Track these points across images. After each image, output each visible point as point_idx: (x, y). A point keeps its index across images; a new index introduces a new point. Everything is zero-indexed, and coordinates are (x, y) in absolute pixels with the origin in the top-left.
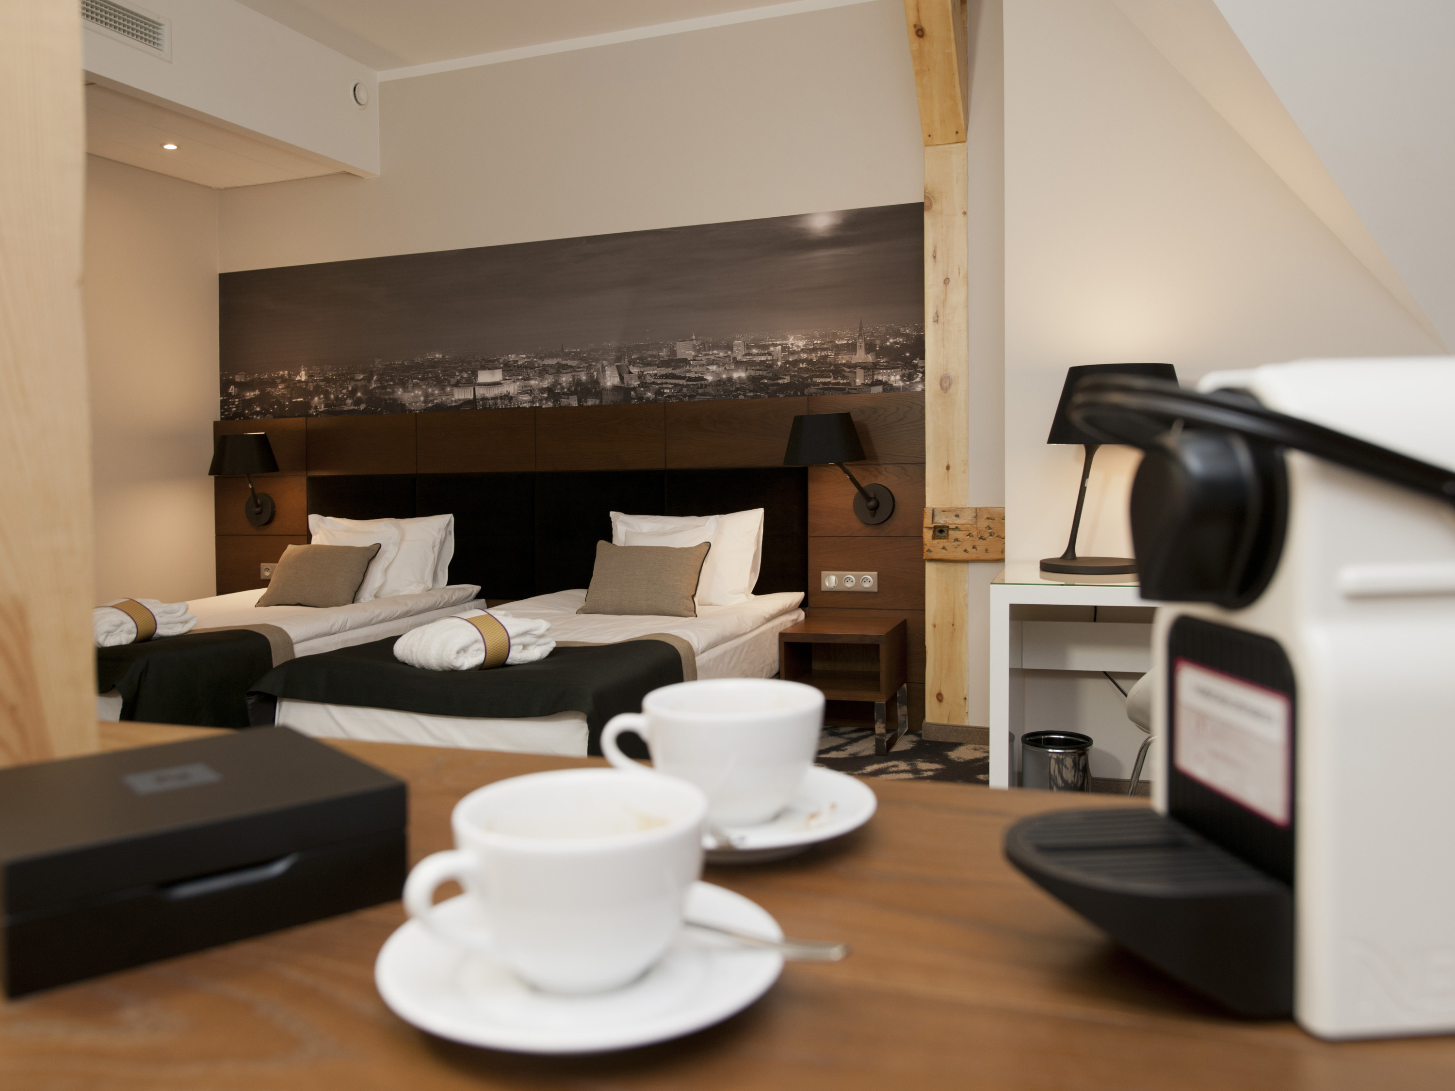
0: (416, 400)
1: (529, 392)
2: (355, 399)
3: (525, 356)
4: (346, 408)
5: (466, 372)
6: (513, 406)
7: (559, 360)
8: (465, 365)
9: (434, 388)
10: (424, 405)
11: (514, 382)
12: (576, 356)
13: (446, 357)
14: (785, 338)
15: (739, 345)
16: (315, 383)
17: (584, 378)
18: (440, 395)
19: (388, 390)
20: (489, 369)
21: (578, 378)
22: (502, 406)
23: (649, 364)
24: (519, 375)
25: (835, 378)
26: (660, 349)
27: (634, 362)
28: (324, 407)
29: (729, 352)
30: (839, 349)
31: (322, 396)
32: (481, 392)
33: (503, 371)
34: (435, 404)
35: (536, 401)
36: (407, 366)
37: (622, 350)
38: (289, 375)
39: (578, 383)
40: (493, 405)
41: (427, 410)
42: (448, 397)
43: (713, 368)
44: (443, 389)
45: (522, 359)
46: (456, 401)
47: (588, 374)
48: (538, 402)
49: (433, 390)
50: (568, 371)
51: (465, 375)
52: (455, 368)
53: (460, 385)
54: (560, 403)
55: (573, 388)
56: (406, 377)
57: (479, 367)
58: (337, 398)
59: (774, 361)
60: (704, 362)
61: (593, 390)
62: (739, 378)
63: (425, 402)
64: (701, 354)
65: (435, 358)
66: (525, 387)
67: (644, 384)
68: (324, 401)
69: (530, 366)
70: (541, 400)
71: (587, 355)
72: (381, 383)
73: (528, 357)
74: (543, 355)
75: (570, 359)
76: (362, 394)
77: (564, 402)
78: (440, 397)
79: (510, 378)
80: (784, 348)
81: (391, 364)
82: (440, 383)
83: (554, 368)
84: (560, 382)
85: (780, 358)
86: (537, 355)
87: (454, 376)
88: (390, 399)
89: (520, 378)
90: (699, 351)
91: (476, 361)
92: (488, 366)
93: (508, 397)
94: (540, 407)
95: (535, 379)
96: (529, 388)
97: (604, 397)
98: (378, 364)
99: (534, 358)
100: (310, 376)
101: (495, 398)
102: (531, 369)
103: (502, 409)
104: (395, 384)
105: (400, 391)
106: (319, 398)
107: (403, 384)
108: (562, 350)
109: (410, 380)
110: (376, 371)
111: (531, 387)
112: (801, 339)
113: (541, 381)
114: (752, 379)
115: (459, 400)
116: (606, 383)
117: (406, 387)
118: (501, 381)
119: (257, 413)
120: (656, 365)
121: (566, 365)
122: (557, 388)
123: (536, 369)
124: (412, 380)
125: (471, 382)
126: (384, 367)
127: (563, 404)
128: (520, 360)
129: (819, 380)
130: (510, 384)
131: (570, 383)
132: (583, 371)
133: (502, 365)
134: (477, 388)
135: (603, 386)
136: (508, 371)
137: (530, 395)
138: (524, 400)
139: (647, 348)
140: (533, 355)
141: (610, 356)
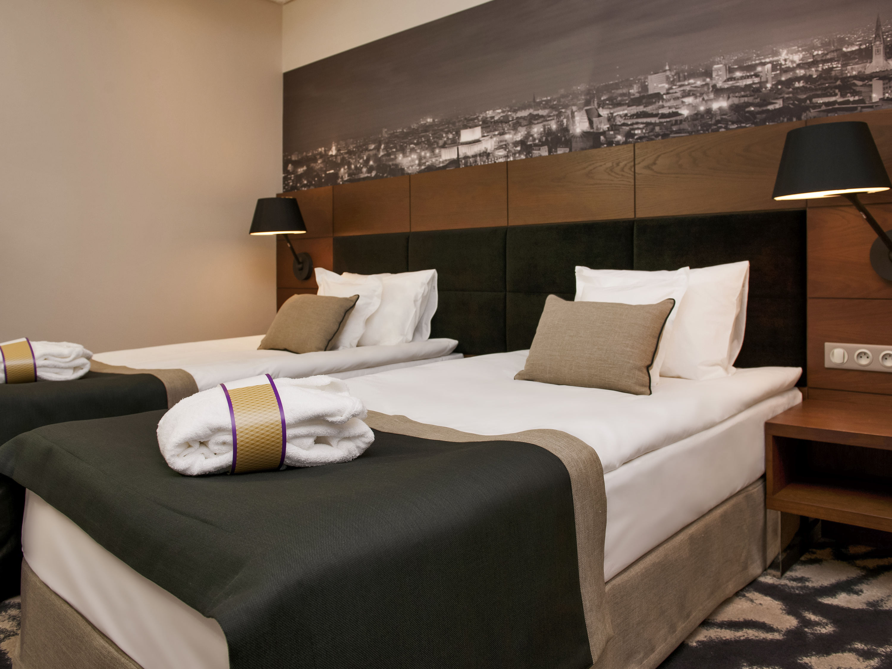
0: (412, 164)
1: (504, 146)
2: (368, 167)
3: (500, 111)
4: (362, 176)
5: (451, 133)
6: (490, 163)
7: (531, 111)
8: (451, 126)
9: (426, 151)
10: (418, 168)
11: (491, 138)
12: (547, 105)
13: (436, 120)
14: (776, 53)
15: (719, 69)
16: (341, 156)
17: (554, 126)
18: (431, 158)
19: (392, 157)
20: (470, 128)
21: (548, 128)
22: (481, 163)
23: (619, 104)
24: (495, 130)
25: (842, 96)
26: (631, 86)
27: (604, 103)
28: (348, 176)
29: (708, 80)
30: (847, 58)
31: (346, 167)
32: (465, 151)
33: (482, 128)
34: (427, 166)
35: (510, 155)
36: (406, 132)
37: (591, 92)
38: (325, 151)
39: (548, 133)
40: (473, 163)
41: (421, 172)
42: (437, 158)
43: (689, 100)
44: (433, 151)
45: (497, 114)
46: (443, 162)
47: (558, 122)
48: (512, 156)
49: (425, 154)
50: (540, 121)
51: (451, 136)
52: (442, 130)
53: (446, 146)
54: (532, 155)
55: (544, 138)
56: (405, 143)
57: (462, 126)
58: (356, 167)
59: (762, 84)
60: (679, 95)
61: (563, 139)
62: (720, 109)
63: (420, 165)
64: (676, 85)
65: (427, 122)
66: (501, 141)
67: (614, 127)
68: (347, 171)
69: (505, 120)
70: (514, 154)
71: (558, 102)
72: (387, 151)
73: (503, 112)
74: (516, 108)
75: (541, 109)
76: (374, 162)
77: (536, 153)
78: (431, 159)
79: (488, 134)
80: (775, 66)
81: (394, 133)
82: (431, 146)
83: (526, 120)
84: (532, 133)
85: (770, 79)
86: (511, 108)
87: (441, 137)
88: (393, 165)
89: (496, 133)
90: (673, 83)
91: (459, 121)
92: (469, 125)
93: (486, 154)
94: (514, 161)
95: (509, 133)
96: (504, 143)
97: (574, 145)
98: (385, 134)
99: (508, 111)
100: (338, 150)
101: (475, 156)
102: (506, 123)
103: (481, 165)
104: (397, 151)
105: (400, 157)
106: (345, 169)
107: (403, 150)
108: (534, 101)
110: (383, 140)
111: (506, 141)
112: (797, 52)
113: (515, 134)
114: (735, 108)
115: (446, 160)
116: (574, 130)
117: (405, 152)
118: (480, 138)
119: (305, 186)
120: (626, 104)
121: (538, 115)
122: (529, 140)
123: (510, 123)
124: (409, 146)
125: (455, 142)
126: (389, 136)
127: (534, 156)
128: (496, 115)
129: (820, 101)
130: (488, 140)
131: (541, 134)
132: (553, 119)
133: (481, 123)
134: (460, 147)
135: (572, 133)
136: (486, 127)
137: (505, 150)
138: (500, 156)
139: (616, 86)
140: (508, 109)
141: (580, 100)
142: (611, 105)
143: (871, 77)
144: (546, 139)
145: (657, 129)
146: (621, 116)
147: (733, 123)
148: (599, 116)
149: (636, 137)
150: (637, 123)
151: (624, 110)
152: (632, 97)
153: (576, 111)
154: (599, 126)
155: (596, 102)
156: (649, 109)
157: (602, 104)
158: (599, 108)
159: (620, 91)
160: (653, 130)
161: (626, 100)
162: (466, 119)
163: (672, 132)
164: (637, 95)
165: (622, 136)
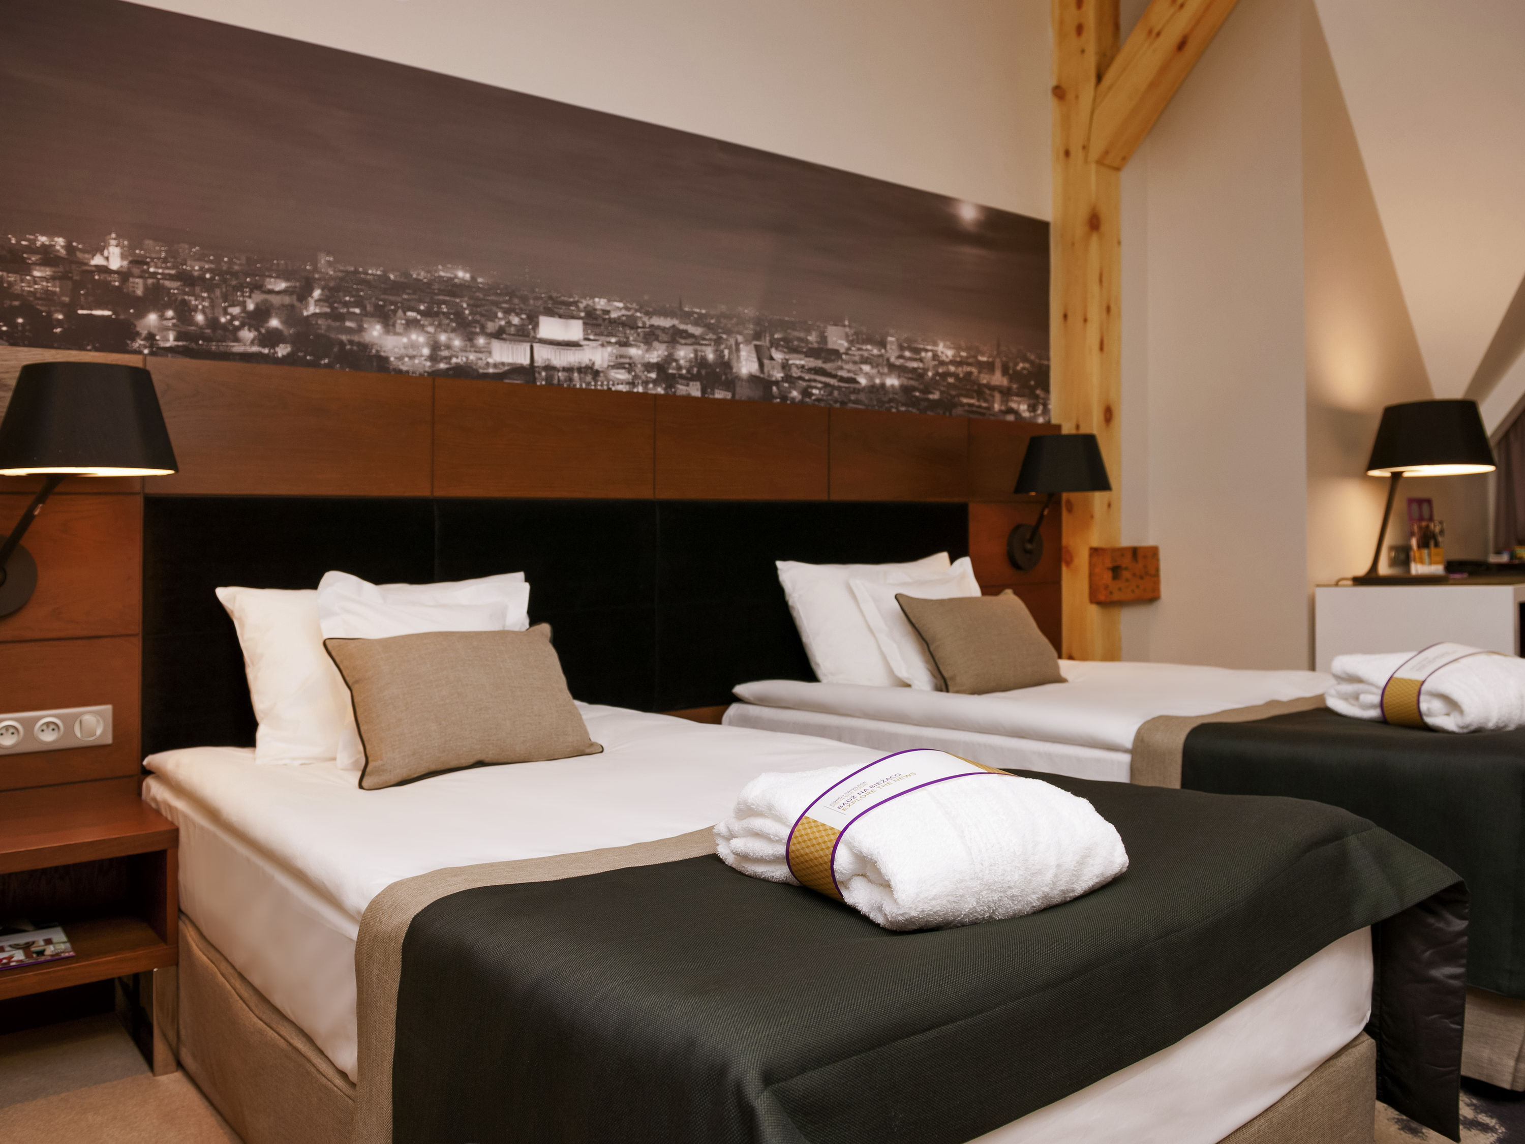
0: (411, 352)
2: (263, 331)
3: (621, 305)
5: (518, 315)
6: (599, 388)
7: (675, 322)
8: (516, 301)
11: (602, 345)
12: (699, 321)
13: (479, 280)
14: (935, 344)
15: (892, 343)
16: (150, 281)
17: (711, 356)
20: (560, 317)
22: (581, 385)
23: (795, 350)
24: (611, 335)
26: (808, 331)
27: (777, 343)
29: (883, 351)
30: (981, 366)
31: (170, 313)
32: (543, 355)
35: (638, 383)
36: (394, 282)
37: (762, 323)
40: (566, 381)
42: (480, 355)
45: (617, 309)
46: (495, 365)
47: (716, 351)
48: (642, 386)
50: (689, 341)
51: (516, 320)
52: (497, 304)
53: (504, 336)
54: (675, 391)
55: (695, 370)
56: (392, 303)
57: (541, 309)
59: (926, 370)
60: (857, 358)
61: (723, 377)
62: (892, 386)
63: (433, 358)
64: (854, 347)
65: (456, 277)
66: (621, 356)
69: (629, 324)
70: (646, 383)
71: (717, 321)
72: (332, 308)
73: (627, 308)
74: (651, 310)
75: (691, 324)
77: (682, 389)
78: (464, 354)
79: (597, 338)
80: (935, 356)
81: (356, 272)
82: (466, 328)
83: (667, 334)
84: (676, 357)
85: (931, 368)
86: (642, 307)
87: (493, 317)
88: (351, 342)
89: (613, 340)
90: (851, 342)
91: (536, 298)
92: (560, 310)
93: (590, 370)
94: (645, 395)
95: (638, 347)
96: (627, 361)
97: (738, 389)
98: (325, 265)
99: (637, 311)
100: (137, 261)
101: (569, 370)
102: (632, 328)
103: (581, 389)
104: (365, 314)
105: (376, 330)
106: (162, 317)
107: (386, 319)
108: (680, 308)
109: (400, 313)
110: (319, 279)
111: (630, 358)
112: (950, 348)
114: (905, 389)
115: (503, 364)
116: (740, 369)
117: (391, 323)
120: (804, 353)
121: (686, 331)
122: (671, 366)
125: (527, 335)
127: (679, 393)
130: (598, 348)
131: (690, 361)
132: (710, 345)
133: (582, 314)
134: (536, 346)
135: (735, 373)
136: (594, 325)
137: (629, 372)
139: (792, 326)
140: (634, 305)
141: (747, 329)
142: (786, 348)
143: (993, 388)
144: (699, 371)
145: (836, 393)
146: (797, 366)
147: (903, 405)
148: (772, 358)
149: (813, 398)
150: (815, 381)
151: (800, 359)
152: (810, 346)
153: (742, 343)
154: (771, 373)
155: (768, 339)
156: (828, 366)
157: (775, 344)
158: (772, 346)
159: (796, 334)
160: (831, 394)
161: (803, 347)
162: (551, 298)
163: (850, 401)
164: (816, 345)
165: (798, 392)
